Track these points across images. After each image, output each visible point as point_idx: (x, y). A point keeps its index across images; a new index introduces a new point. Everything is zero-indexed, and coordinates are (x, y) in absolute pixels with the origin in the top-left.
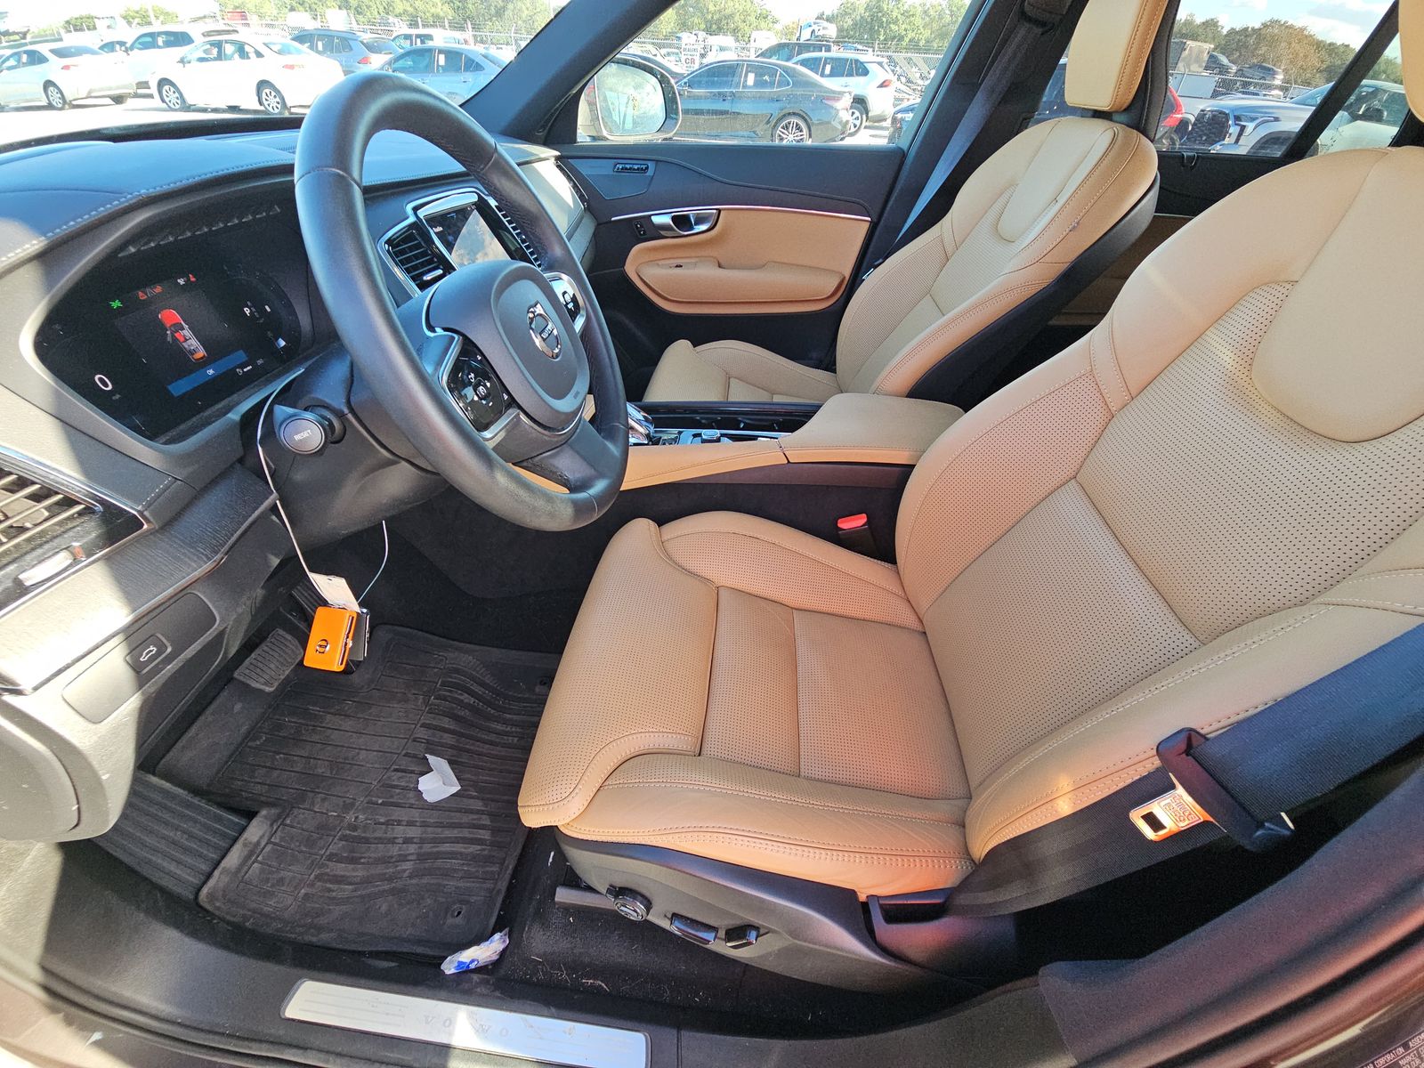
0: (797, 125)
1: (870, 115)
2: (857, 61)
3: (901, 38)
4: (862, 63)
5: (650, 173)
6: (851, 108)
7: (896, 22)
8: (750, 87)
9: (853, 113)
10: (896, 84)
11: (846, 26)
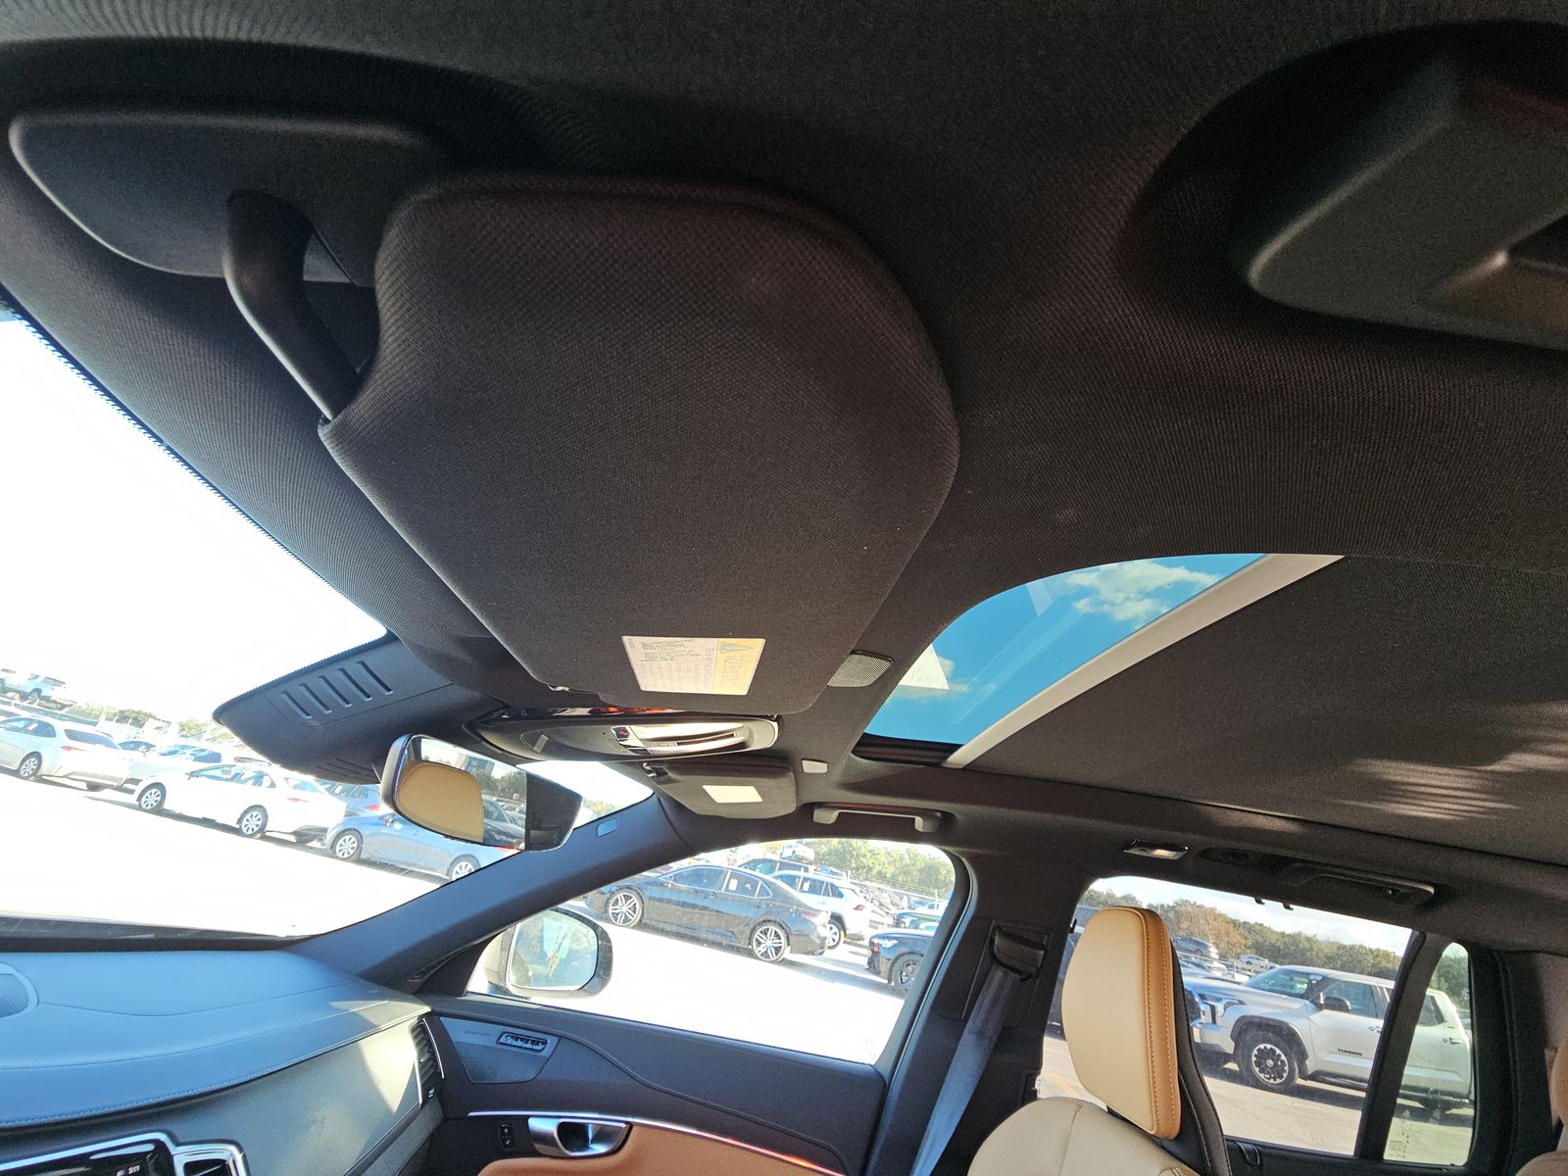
0: (776, 932)
1: (847, 932)
2: (832, 885)
3: (870, 869)
4: (837, 887)
5: (549, 1048)
6: (829, 923)
7: (864, 856)
8: (731, 891)
9: (831, 928)
10: (869, 906)
11: (822, 851)
